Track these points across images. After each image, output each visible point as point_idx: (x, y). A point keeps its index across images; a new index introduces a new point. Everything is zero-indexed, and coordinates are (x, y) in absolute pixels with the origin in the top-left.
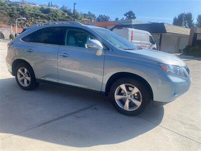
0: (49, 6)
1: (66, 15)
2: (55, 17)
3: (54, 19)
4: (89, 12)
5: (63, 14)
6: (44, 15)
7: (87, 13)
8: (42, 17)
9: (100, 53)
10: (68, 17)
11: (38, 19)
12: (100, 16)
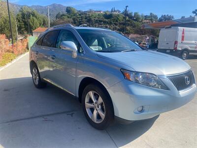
0: (112, 11)
1: (127, 18)
2: (117, 21)
3: (115, 24)
4: (151, 14)
5: (124, 18)
6: (107, 20)
7: (149, 15)
8: (105, 22)
9: (75, 55)
10: (129, 21)
11: (101, 25)
12: (162, 16)
